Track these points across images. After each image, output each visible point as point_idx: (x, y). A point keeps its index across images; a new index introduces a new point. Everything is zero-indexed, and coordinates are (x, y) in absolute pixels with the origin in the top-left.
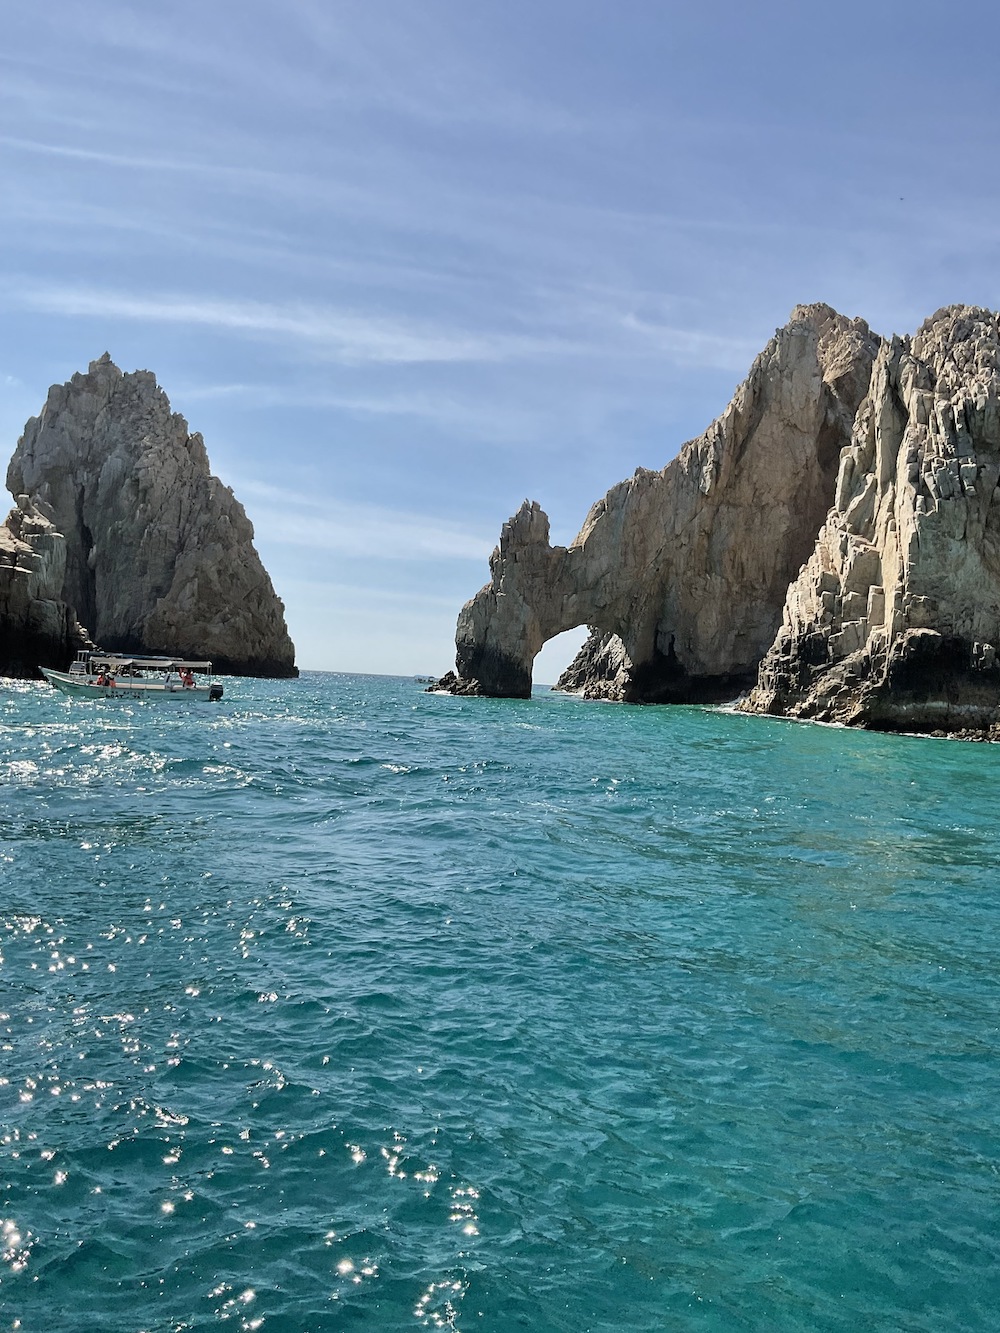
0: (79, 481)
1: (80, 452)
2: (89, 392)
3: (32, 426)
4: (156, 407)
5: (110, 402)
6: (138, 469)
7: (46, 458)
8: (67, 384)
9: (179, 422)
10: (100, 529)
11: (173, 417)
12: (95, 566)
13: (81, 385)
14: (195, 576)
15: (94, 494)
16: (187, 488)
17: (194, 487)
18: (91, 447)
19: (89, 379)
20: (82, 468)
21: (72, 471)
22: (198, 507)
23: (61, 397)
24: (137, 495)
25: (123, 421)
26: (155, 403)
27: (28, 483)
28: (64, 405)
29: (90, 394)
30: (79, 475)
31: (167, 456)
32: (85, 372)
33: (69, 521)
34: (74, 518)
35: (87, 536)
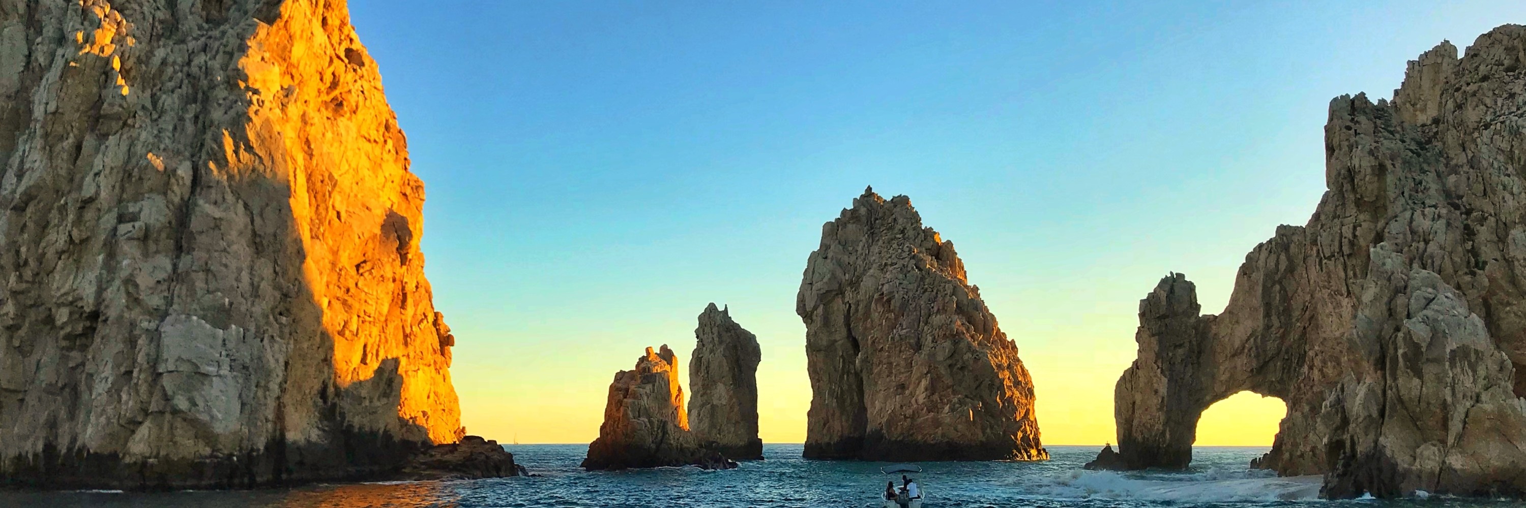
0: (846, 300)
1: (847, 275)
2: (854, 223)
3: (813, 258)
4: (908, 226)
5: (872, 228)
6: (883, 285)
7: (819, 285)
8: (838, 220)
9: (929, 234)
10: (862, 339)
11: (924, 231)
12: (861, 371)
13: (848, 217)
14: (928, 373)
15: (857, 310)
16: (927, 293)
17: (935, 291)
18: (855, 270)
19: (853, 211)
20: (849, 288)
21: (841, 292)
22: (936, 309)
23: (832, 231)
24: (883, 306)
25: (880, 242)
26: (907, 223)
27: (809, 306)
28: (835, 237)
29: (854, 225)
30: (847, 294)
31: (909, 269)
32: (850, 206)
33: (840, 335)
34: (844, 332)
35: (856, 345)
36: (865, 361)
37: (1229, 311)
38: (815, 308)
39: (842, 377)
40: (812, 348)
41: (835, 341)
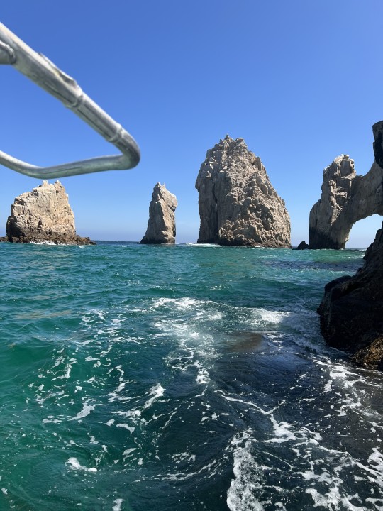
0: (214, 182)
1: (215, 171)
3: (203, 165)
8: (213, 148)
10: (218, 198)
11: (248, 153)
12: (217, 211)
13: (218, 147)
15: (217, 186)
20: (215, 177)
21: (212, 179)
23: (210, 153)
24: (225, 183)
27: (199, 185)
30: (214, 179)
32: (218, 143)
33: (210, 197)
34: (212, 194)
35: (216, 201)
36: (219, 207)
37: (370, 173)
38: (201, 185)
39: (210, 214)
40: (200, 203)
41: (208, 199)
